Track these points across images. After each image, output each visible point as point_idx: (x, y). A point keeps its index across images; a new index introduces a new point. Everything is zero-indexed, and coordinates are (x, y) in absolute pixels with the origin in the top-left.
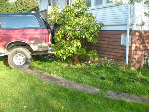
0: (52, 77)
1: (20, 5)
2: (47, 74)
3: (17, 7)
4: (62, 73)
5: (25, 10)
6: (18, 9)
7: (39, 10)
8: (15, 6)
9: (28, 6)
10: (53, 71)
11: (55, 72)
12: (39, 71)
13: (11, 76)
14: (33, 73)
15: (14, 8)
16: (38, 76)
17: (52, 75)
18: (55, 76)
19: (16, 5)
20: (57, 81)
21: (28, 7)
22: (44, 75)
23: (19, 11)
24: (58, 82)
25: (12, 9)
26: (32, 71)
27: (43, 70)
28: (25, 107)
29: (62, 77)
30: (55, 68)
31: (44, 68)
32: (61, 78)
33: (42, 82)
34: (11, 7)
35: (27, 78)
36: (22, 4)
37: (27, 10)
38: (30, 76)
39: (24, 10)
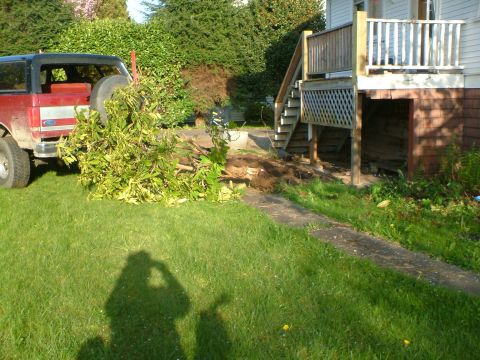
0: (366, 238)
1: (264, 12)
2: (349, 229)
3: (255, 20)
4: (401, 229)
5: (279, 27)
6: (258, 26)
7: (322, 26)
8: (251, 18)
9: (290, 15)
10: (371, 220)
11: (378, 224)
12: (326, 219)
13: (242, 228)
14: (306, 225)
15: (248, 21)
16: (321, 234)
17: (368, 234)
18: (378, 237)
19: (254, 14)
20: (385, 255)
21: (289, 19)
22: (341, 231)
23: (261, 30)
24: (389, 258)
25: (241, 25)
26: (303, 219)
27: (339, 218)
28: (286, 327)
29: (401, 243)
30: (376, 213)
31: (339, 210)
32: (396, 245)
33: (338, 254)
34: (237, 21)
35: (288, 237)
36: (270, 10)
37: (285, 27)
38: (299, 232)
39: (276, 28)
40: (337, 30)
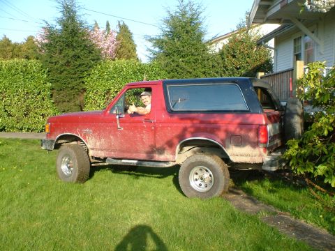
0: (301, 225)
1: (230, 58)
2: (289, 217)
3: (224, 64)
4: (327, 219)
5: (240, 68)
6: (225, 67)
7: (270, 68)
8: (221, 61)
9: (248, 60)
10: (304, 211)
11: (310, 214)
12: (273, 209)
13: (211, 212)
14: (257, 212)
15: (218, 64)
16: (269, 220)
17: (303, 221)
18: (310, 224)
19: (223, 59)
20: (316, 238)
21: (247, 62)
22: (283, 218)
23: (227, 70)
24: (319, 241)
25: (213, 66)
26: (256, 207)
27: (282, 208)
29: (328, 230)
30: (309, 206)
31: (282, 203)
32: (324, 231)
33: (280, 236)
34: (211, 64)
35: (245, 222)
36: (234, 56)
37: (244, 68)
38: (253, 218)
39: (238, 69)
40: (282, 73)
